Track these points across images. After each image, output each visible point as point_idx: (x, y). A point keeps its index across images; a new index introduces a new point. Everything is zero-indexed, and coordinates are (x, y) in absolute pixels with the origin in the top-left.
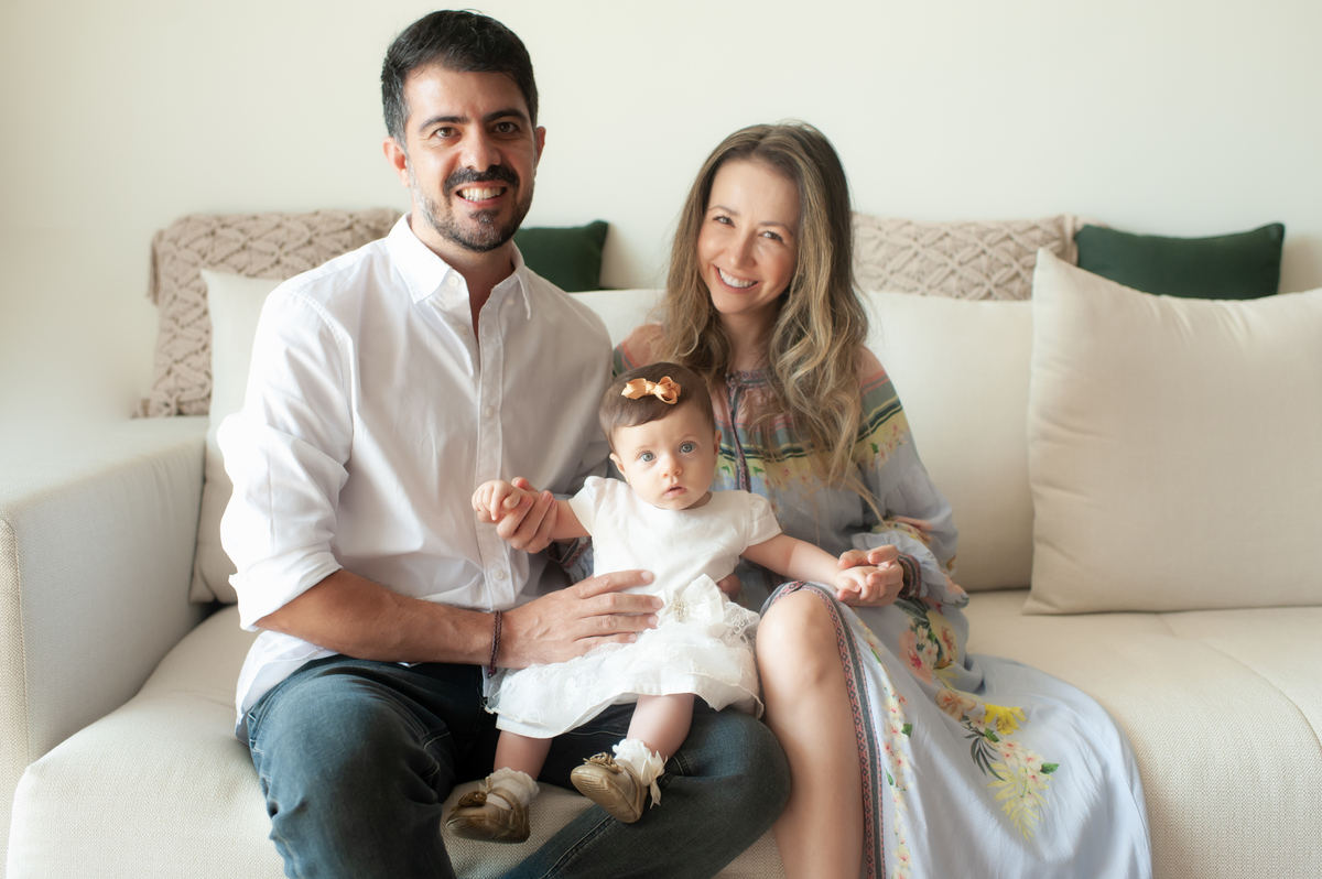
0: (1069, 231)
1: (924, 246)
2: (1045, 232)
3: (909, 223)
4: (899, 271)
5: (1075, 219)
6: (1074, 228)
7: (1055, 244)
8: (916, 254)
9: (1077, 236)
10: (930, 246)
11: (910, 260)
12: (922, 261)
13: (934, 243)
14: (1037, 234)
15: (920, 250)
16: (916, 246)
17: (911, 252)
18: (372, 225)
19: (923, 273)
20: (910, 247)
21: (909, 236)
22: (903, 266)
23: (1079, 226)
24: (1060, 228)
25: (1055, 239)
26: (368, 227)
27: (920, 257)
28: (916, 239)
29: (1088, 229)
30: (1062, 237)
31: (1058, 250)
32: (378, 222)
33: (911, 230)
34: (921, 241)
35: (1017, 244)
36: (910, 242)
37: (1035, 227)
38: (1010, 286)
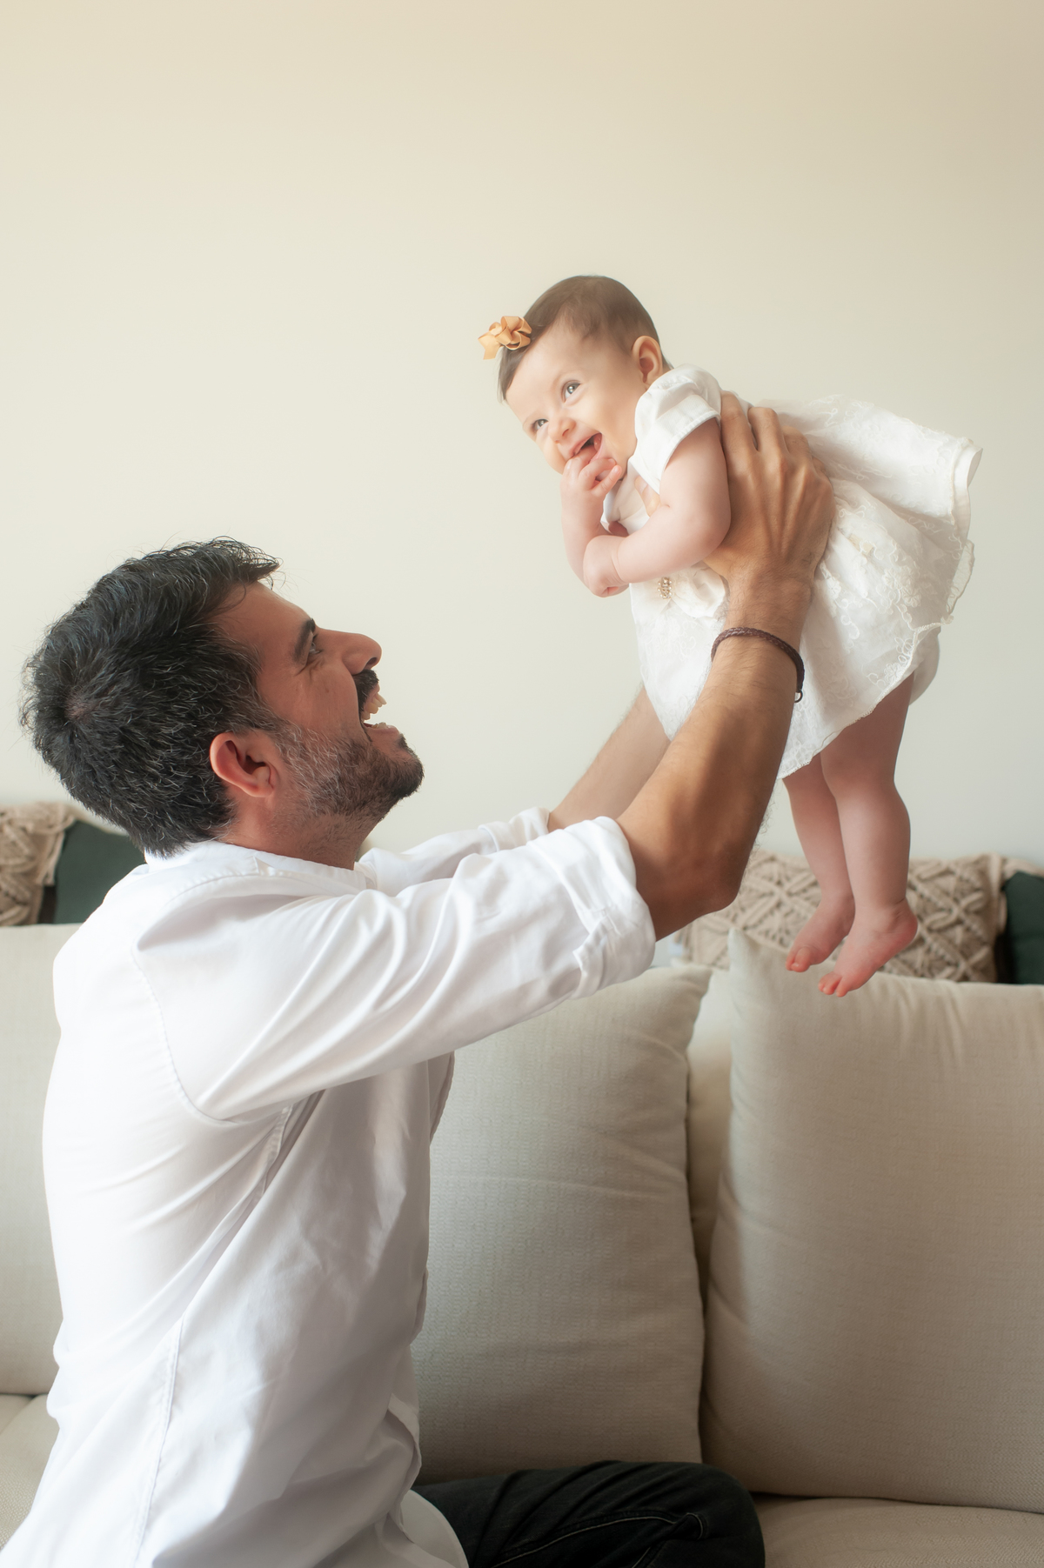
0: (995, 877)
1: (790, 894)
2: (961, 879)
3: (772, 859)
4: (755, 926)
5: (1004, 861)
6: (1002, 875)
7: (975, 896)
8: (779, 905)
9: (1005, 886)
10: (797, 894)
11: (771, 912)
12: (787, 915)
13: (804, 890)
14: (950, 883)
15: (785, 898)
16: (780, 893)
17: (773, 902)
18: (30, 827)
19: (788, 932)
20: (772, 894)
21: (771, 879)
22: (760, 921)
23: (1010, 870)
24: (983, 874)
25: (976, 890)
26: (24, 830)
27: (784, 909)
28: (779, 883)
29: (1019, 875)
30: (985, 888)
31: (979, 906)
32: (39, 823)
33: (774, 869)
34: (787, 886)
35: (921, 896)
36: (772, 886)
37: (947, 872)
38: (909, 956)
